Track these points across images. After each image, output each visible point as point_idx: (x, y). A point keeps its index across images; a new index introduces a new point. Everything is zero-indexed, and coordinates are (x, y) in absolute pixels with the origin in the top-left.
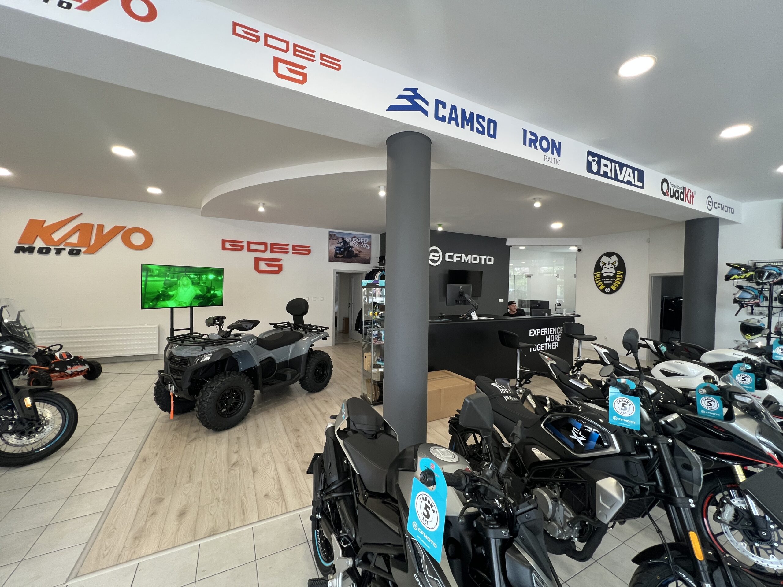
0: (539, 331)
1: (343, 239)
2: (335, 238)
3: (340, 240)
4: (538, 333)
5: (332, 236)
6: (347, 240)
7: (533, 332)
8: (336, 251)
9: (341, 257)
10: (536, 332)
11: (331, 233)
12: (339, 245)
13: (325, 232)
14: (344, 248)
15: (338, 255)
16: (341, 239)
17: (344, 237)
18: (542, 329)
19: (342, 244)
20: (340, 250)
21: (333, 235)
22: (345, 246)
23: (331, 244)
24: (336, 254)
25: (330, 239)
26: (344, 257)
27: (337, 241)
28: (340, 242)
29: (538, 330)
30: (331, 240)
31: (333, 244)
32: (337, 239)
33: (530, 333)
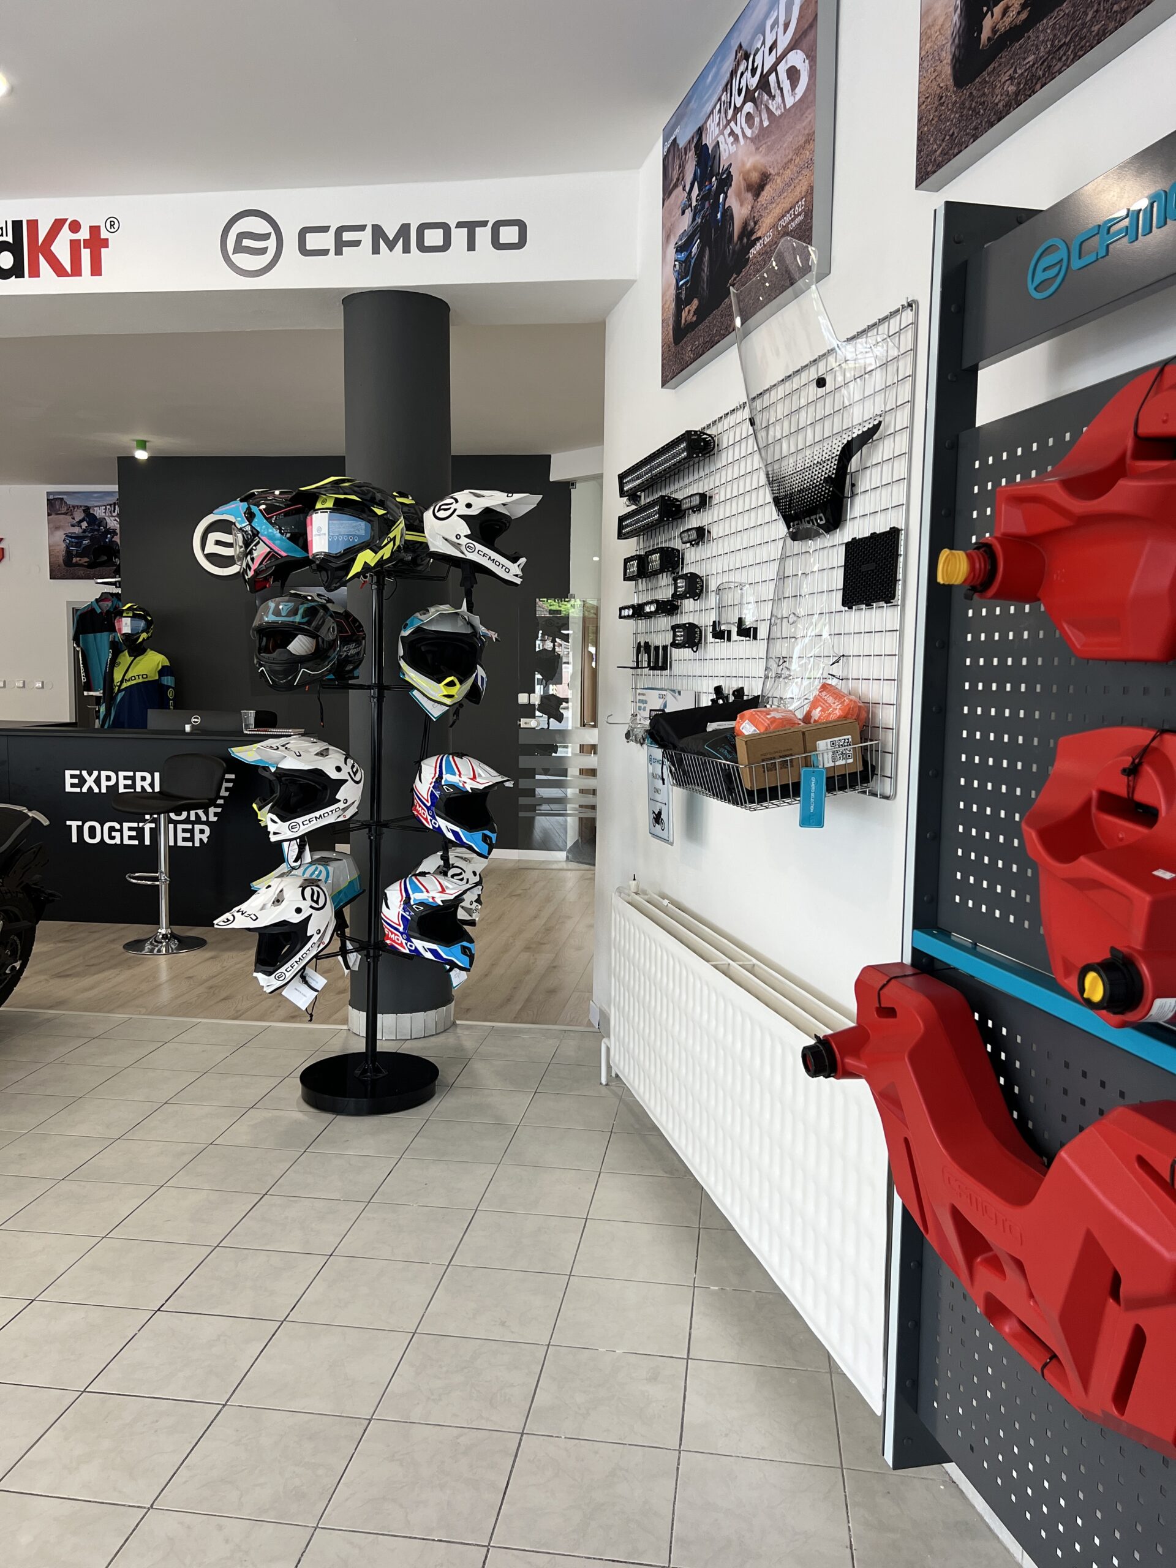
0: (108, 778)
1: (87, 510)
2: (64, 510)
3: (79, 515)
4: (104, 784)
5: (55, 504)
6: (99, 513)
7: (83, 781)
8: (67, 547)
9: (82, 565)
10: (98, 781)
11: (51, 497)
12: (77, 530)
13: (38, 494)
14: (91, 538)
15: (74, 560)
16: (81, 510)
17: (89, 504)
18: (121, 774)
19: (84, 525)
20: (78, 545)
21: (57, 503)
22: (93, 530)
23: (53, 528)
24: (69, 554)
25: (49, 515)
26: (91, 565)
27: (69, 518)
28: (77, 520)
29: (104, 774)
30: (53, 516)
31: (57, 528)
32: (70, 511)
33: (68, 781)
